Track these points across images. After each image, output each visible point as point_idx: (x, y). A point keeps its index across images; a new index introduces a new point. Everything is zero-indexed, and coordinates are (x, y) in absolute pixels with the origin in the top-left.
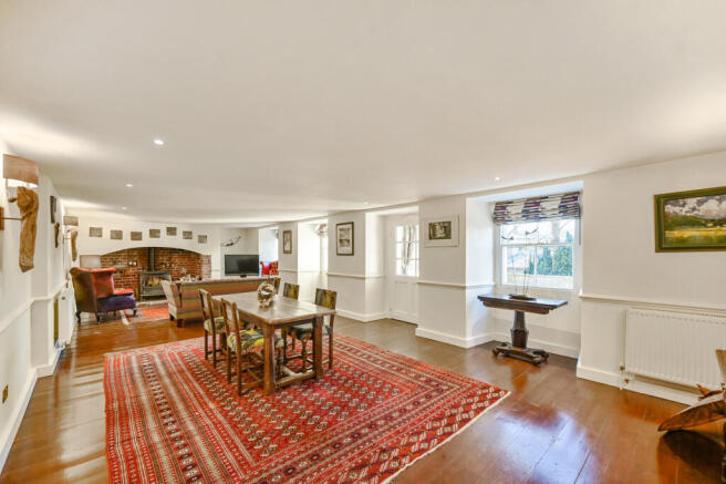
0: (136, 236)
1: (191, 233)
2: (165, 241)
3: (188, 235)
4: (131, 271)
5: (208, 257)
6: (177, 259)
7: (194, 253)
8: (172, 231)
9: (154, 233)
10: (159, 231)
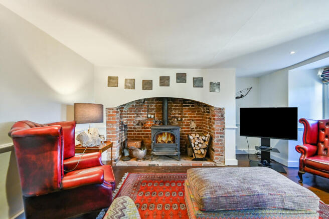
0: (147, 85)
1: (201, 79)
2: (175, 91)
3: (198, 82)
4: (149, 123)
5: (221, 110)
6: (187, 113)
7: (206, 105)
8: (181, 78)
9: (164, 81)
10: (168, 78)
